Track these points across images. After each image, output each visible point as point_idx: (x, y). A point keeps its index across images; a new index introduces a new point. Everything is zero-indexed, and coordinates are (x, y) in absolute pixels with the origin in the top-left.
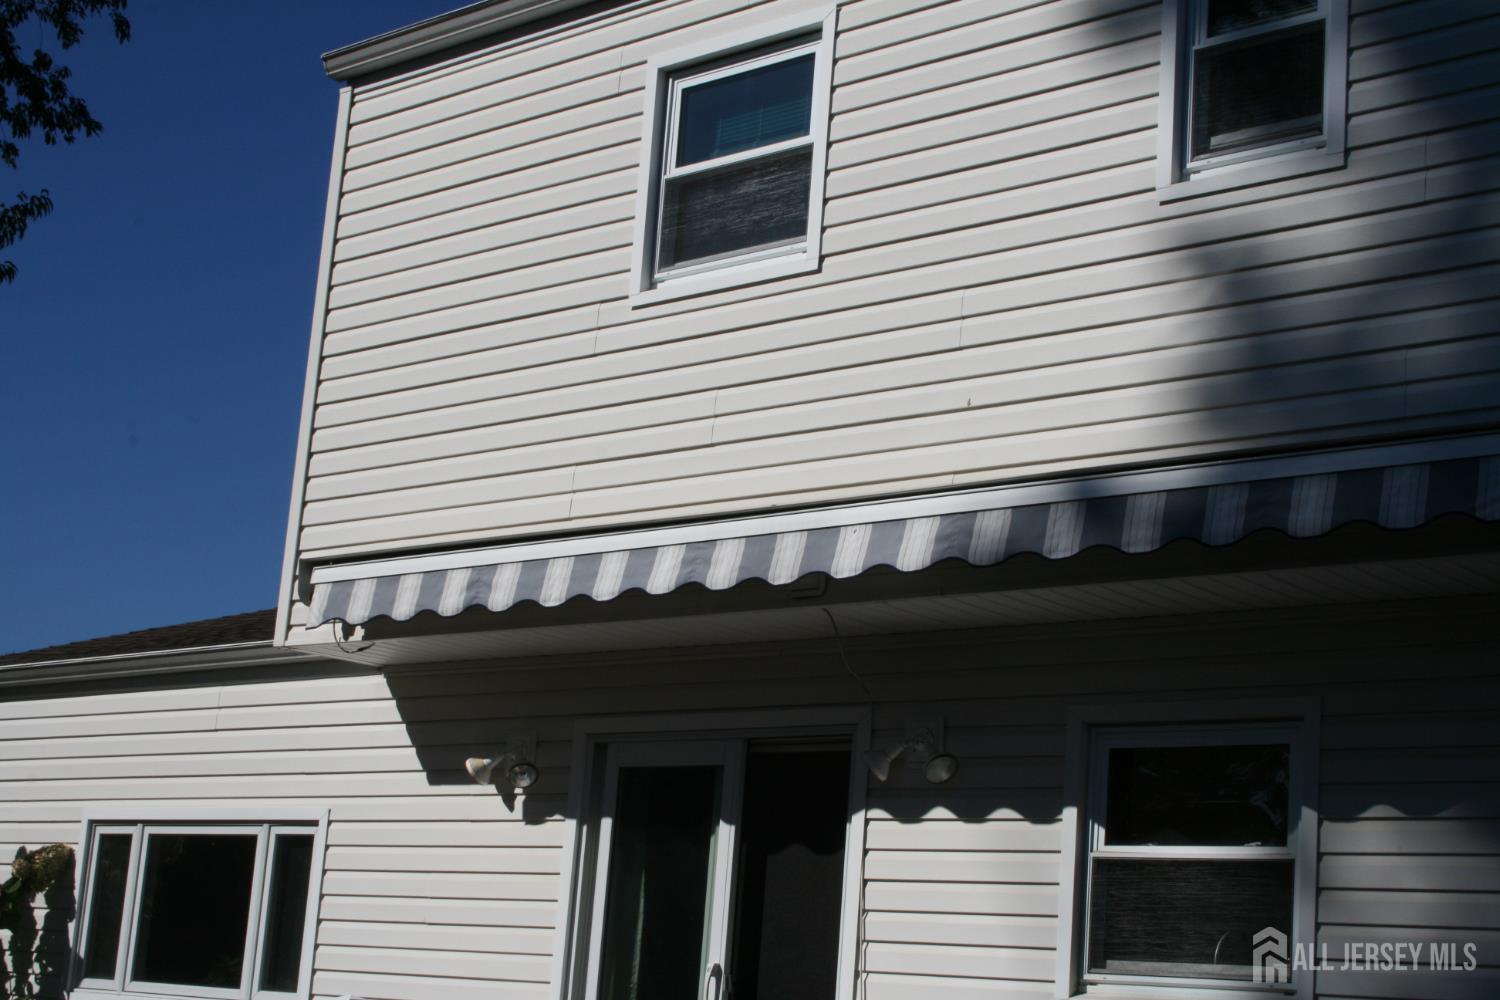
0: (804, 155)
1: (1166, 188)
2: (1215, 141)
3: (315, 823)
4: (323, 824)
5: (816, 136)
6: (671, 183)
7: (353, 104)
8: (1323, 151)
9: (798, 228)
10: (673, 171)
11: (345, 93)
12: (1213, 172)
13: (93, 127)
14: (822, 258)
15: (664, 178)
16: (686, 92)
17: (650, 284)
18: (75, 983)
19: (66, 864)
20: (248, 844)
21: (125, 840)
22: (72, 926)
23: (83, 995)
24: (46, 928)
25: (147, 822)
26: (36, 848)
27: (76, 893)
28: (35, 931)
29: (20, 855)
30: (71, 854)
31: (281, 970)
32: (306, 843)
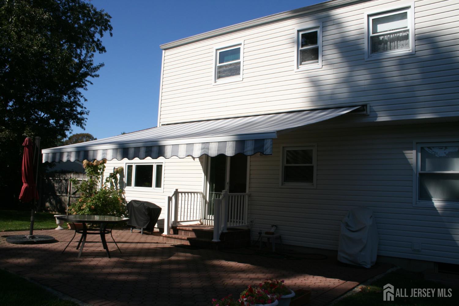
0: (239, 63)
1: (296, 70)
2: (303, 63)
3: (162, 163)
4: (164, 163)
5: (241, 60)
6: (218, 66)
7: (165, 53)
8: (319, 65)
9: (239, 74)
10: (218, 65)
11: (164, 51)
12: (302, 68)
13: (105, 51)
14: (243, 79)
15: (217, 66)
16: (220, 53)
17: (216, 82)
18: (125, 187)
19: (122, 169)
20: (152, 166)
21: (132, 166)
22: (124, 179)
23: (127, 189)
24: (120, 179)
25: (135, 163)
26: (118, 167)
27: (124, 174)
28: (118, 180)
29: (114, 168)
30: (123, 168)
31: (158, 185)
32: (161, 166)
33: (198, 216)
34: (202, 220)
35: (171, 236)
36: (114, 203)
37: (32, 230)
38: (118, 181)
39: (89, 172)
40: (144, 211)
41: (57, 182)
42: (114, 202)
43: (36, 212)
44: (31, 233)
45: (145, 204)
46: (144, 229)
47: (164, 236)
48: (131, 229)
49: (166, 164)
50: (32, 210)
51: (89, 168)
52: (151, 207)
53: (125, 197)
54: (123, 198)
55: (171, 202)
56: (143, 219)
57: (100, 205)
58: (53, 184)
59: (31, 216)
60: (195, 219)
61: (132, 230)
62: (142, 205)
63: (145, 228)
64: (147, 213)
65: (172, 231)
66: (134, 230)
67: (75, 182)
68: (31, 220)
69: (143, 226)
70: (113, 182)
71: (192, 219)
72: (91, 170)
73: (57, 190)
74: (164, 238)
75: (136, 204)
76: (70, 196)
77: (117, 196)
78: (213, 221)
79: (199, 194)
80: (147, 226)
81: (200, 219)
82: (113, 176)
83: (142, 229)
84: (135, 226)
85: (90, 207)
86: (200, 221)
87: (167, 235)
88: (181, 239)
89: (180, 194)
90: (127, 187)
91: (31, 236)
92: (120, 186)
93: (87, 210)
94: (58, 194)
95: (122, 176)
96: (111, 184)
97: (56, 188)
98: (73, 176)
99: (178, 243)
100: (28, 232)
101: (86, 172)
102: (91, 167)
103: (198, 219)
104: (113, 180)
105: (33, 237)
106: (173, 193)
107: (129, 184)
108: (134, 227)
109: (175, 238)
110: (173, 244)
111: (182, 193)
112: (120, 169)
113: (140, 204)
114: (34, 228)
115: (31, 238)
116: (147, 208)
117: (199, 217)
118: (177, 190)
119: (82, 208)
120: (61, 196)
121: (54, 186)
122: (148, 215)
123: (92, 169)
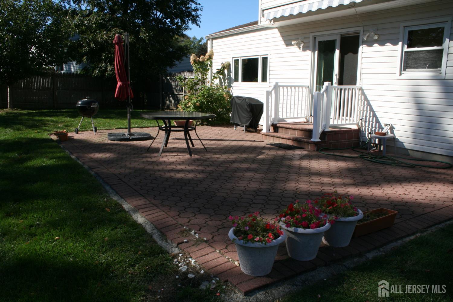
18: (233, 83)
19: (229, 65)
20: (257, 59)
21: (238, 60)
22: (231, 74)
23: (234, 84)
24: (227, 75)
25: (241, 57)
26: (224, 62)
27: (231, 69)
28: (226, 75)
29: (222, 63)
30: (230, 63)
31: (264, 79)
32: (266, 58)
33: (303, 112)
34: (308, 117)
35: (269, 134)
36: (220, 100)
37: (130, 128)
38: (226, 77)
39: (197, 69)
40: (246, 107)
41: (173, 81)
42: (219, 98)
43: (131, 110)
44: (129, 131)
45: (247, 100)
46: (247, 127)
47: (263, 134)
48: (235, 126)
49: (272, 56)
50: (128, 108)
51: (196, 64)
52: (253, 103)
53: (232, 93)
54: (231, 95)
55: (270, 96)
56: (246, 116)
57: (205, 102)
58: (171, 83)
59: (127, 114)
60: (299, 116)
61: (236, 128)
62: (244, 101)
63: (248, 125)
64: (249, 110)
65: (272, 129)
66: (239, 128)
67: (182, 79)
68: (128, 118)
69: (246, 124)
70: (222, 78)
71: (296, 116)
72: (198, 67)
73: (175, 88)
74: (263, 136)
75: (238, 100)
76: (185, 94)
77: (222, 93)
78: (312, 118)
79: (304, 88)
80: (250, 124)
81: (306, 116)
82: (220, 72)
83: (245, 126)
84: (238, 123)
85: (195, 105)
86: (306, 119)
87: (266, 133)
88: (280, 138)
89: (281, 88)
90: (235, 83)
91: (129, 133)
92: (228, 82)
93: (192, 107)
94: (176, 93)
95: (229, 72)
96: (219, 80)
97: (173, 87)
98: (187, 74)
99: (276, 141)
100: (127, 130)
101: (194, 69)
102: (197, 64)
103: (303, 116)
104: (221, 76)
105: (131, 134)
106: (273, 87)
107: (236, 80)
108: (237, 125)
109: (274, 137)
110: (270, 143)
111: (283, 87)
112: (226, 65)
113: (242, 100)
114: (131, 127)
115: (129, 136)
116: (248, 104)
117: (305, 114)
118: (277, 83)
119: (188, 106)
120: (178, 94)
121: (172, 85)
122: (250, 111)
123: (199, 65)
